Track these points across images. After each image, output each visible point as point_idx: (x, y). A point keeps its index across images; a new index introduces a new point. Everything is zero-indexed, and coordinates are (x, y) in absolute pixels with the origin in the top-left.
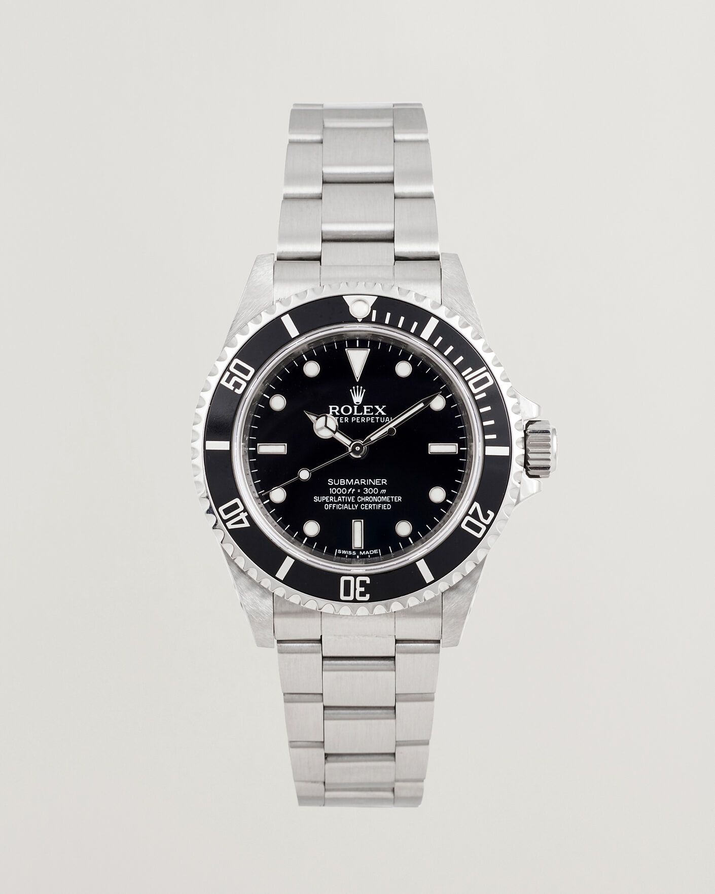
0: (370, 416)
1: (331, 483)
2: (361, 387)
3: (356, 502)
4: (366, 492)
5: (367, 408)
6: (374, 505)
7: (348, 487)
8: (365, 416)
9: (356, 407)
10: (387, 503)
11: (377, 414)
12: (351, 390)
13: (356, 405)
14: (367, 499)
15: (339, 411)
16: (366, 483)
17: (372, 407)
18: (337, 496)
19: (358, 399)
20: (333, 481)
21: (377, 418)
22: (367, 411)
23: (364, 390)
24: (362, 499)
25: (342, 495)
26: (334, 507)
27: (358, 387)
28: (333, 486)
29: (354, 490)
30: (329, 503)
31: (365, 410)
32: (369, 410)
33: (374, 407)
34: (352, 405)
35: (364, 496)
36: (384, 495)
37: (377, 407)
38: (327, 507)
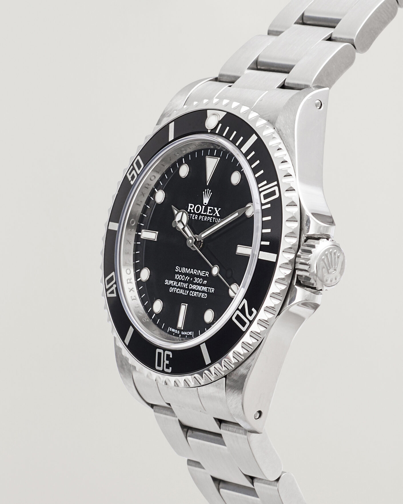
0: (210, 216)
1: (177, 270)
2: (210, 191)
3: (188, 289)
4: (195, 281)
5: (210, 209)
6: (198, 293)
7: (186, 274)
8: (208, 216)
9: (204, 207)
10: (205, 292)
11: (214, 215)
12: (204, 192)
13: (204, 205)
14: (194, 287)
15: (194, 210)
16: (197, 273)
17: (213, 208)
18: (178, 281)
19: (206, 200)
20: (179, 269)
21: (214, 218)
22: (209, 212)
23: (211, 193)
24: (192, 287)
25: (181, 281)
26: (175, 290)
27: (208, 190)
28: (178, 273)
29: (189, 278)
30: (173, 287)
31: (209, 210)
32: (210, 211)
33: (214, 208)
34: (202, 205)
35: (193, 284)
36: (204, 285)
37: (216, 209)
38: (171, 290)
